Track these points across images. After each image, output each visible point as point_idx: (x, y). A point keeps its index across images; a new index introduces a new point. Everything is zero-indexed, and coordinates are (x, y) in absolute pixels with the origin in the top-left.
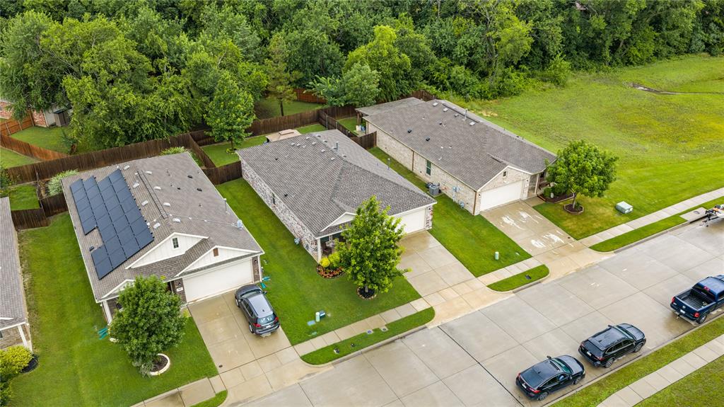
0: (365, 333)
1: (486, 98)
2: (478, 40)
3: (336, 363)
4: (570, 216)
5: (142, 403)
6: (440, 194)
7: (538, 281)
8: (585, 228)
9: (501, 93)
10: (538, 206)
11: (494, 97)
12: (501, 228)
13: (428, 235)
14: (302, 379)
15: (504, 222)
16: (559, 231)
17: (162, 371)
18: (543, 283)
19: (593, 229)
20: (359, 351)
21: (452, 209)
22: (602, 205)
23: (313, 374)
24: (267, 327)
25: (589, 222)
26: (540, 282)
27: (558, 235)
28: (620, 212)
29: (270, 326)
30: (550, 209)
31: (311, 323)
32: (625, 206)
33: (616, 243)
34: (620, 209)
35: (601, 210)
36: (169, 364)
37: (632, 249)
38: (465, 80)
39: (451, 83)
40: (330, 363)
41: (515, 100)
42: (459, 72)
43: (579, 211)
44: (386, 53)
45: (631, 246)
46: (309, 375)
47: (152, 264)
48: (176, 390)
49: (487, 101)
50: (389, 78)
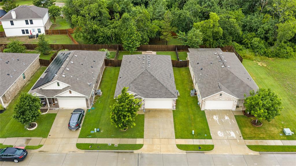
0: (107, 144)
1: (268, 56)
2: (271, 27)
3: (86, 152)
4: (251, 126)
5: (17, 138)
6: (195, 96)
7: (203, 152)
8: (254, 135)
9: (277, 55)
10: (238, 116)
11: (273, 56)
12: (209, 120)
13: (171, 113)
14: (70, 152)
15: (213, 118)
16: (238, 132)
17: (31, 129)
18: (205, 154)
19: (258, 137)
20: (98, 150)
21: (194, 104)
22: (276, 127)
23: (75, 152)
24: (72, 127)
25: (259, 133)
26: (204, 153)
27: (236, 133)
28: (284, 133)
29: (73, 127)
30: (243, 119)
31: (92, 132)
32: (288, 131)
33: (264, 149)
34: (284, 132)
35: (273, 128)
36: (36, 127)
37: (272, 155)
38: (258, 46)
39: (251, 46)
40: (84, 150)
41: (284, 61)
42: (256, 40)
43: (258, 125)
44: (212, 25)
45: (273, 153)
46: (73, 152)
47: (49, 90)
48: (30, 138)
49: (268, 58)
50: (210, 37)
